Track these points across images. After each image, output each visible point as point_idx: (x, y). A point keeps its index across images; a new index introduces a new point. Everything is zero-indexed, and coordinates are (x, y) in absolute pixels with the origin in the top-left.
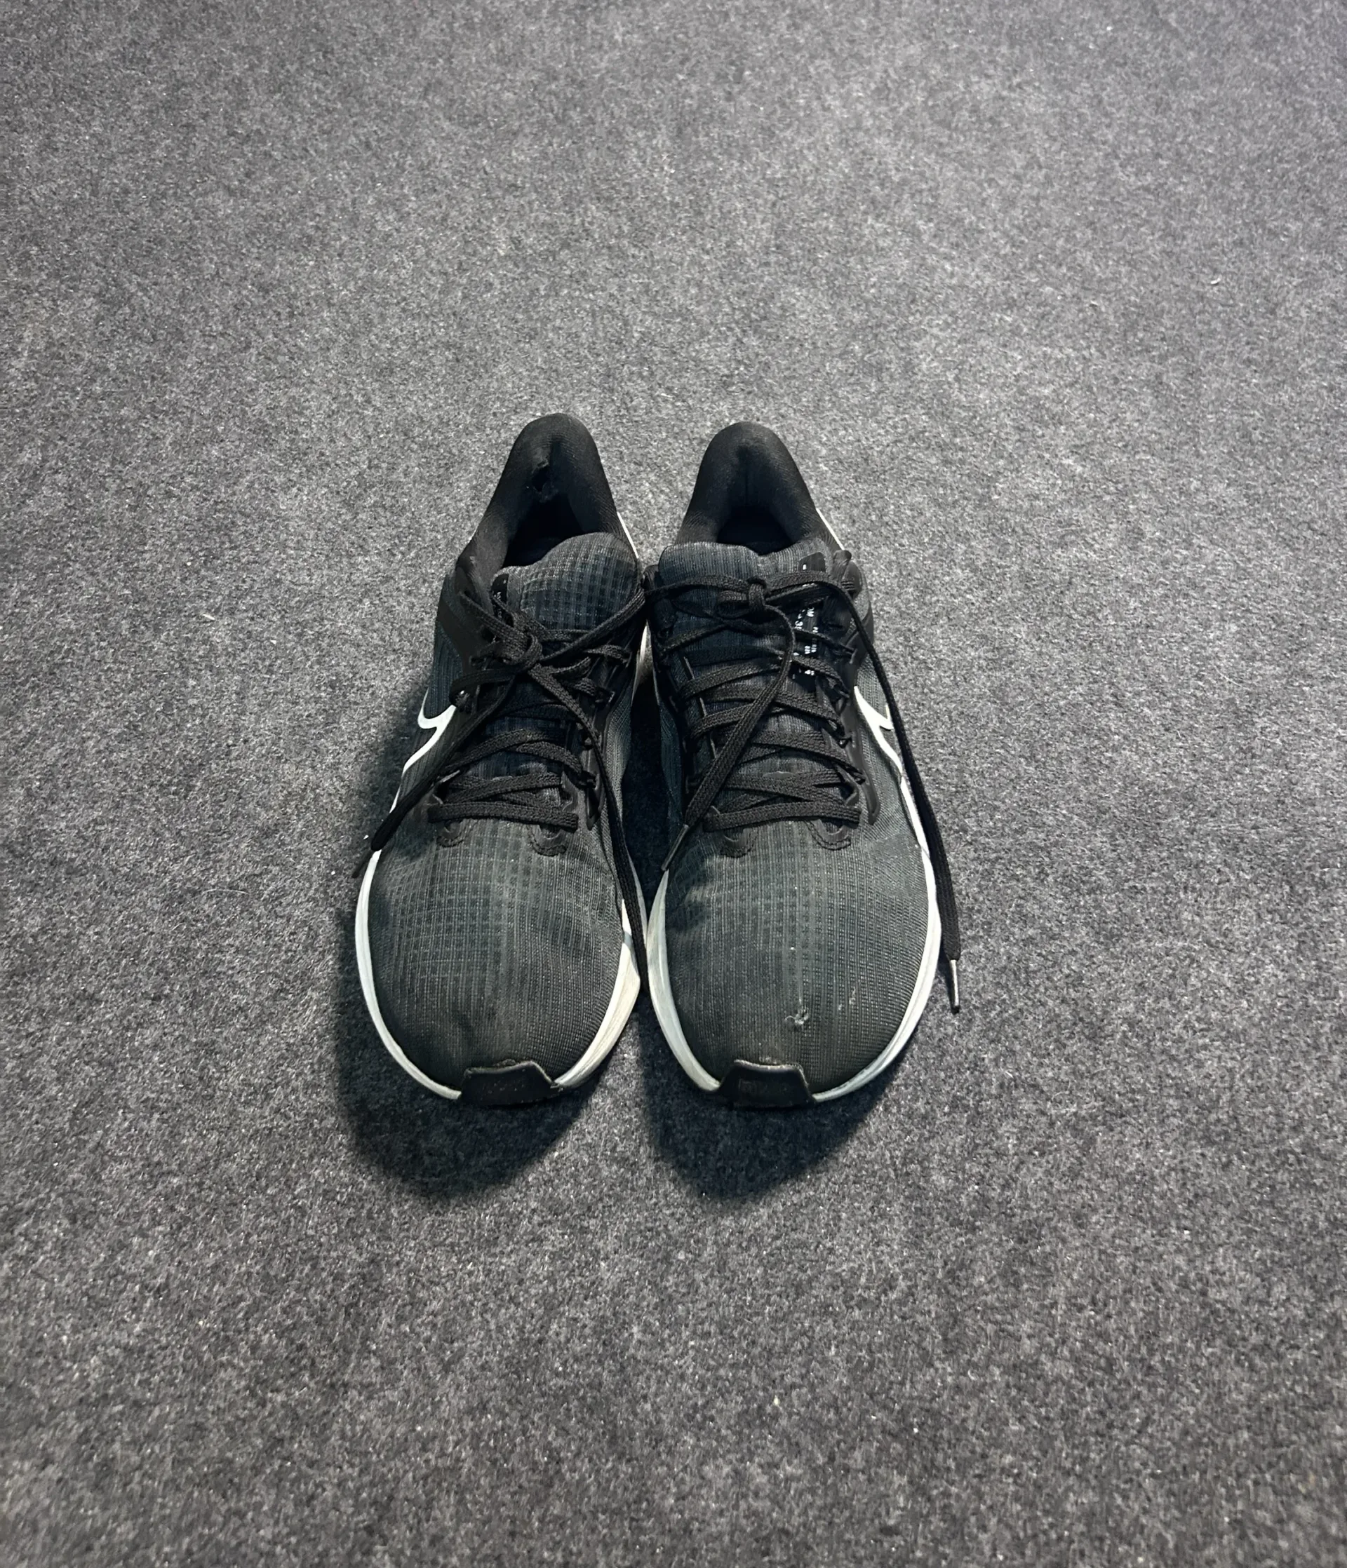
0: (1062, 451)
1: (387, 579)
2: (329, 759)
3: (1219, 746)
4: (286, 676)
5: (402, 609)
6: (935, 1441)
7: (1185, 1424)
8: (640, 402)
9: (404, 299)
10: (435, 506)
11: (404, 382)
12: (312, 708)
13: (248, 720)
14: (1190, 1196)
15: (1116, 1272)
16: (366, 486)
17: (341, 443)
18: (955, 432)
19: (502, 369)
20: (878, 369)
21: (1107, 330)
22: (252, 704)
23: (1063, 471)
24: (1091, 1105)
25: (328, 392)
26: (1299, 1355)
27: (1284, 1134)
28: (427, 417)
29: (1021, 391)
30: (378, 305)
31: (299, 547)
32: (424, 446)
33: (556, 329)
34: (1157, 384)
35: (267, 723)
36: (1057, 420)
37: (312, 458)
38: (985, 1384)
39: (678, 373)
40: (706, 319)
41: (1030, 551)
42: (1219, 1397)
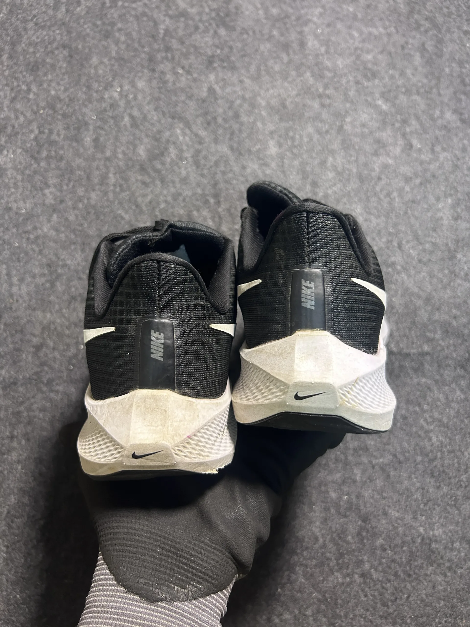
0: (377, 95)
1: (62, 201)
2: (57, 307)
3: (442, 270)
4: (26, 262)
5: (72, 218)
6: (336, 604)
7: (422, 597)
8: (169, 77)
9: (35, 16)
10: (77, 154)
11: (45, 74)
12: (43, 280)
13: (15, 289)
14: (425, 500)
15: (398, 535)
16: (40, 146)
17: (22, 119)
18: (326, 87)
19: (95, 60)
20: (286, 47)
21: (399, 15)
22: (15, 280)
23: (376, 107)
24: (388, 458)
25: (7, 85)
26: (462, 570)
27: (461, 473)
28: (62, 97)
29: (358, 57)
30: (22, 22)
31: (16, 186)
32: (64, 116)
33: (120, 30)
34: (423, 49)
35: (24, 289)
36: (374, 75)
37: (9, 129)
38: (352, 581)
39: (186, 56)
40: (197, 18)
41: (362, 159)
42: (434, 587)
